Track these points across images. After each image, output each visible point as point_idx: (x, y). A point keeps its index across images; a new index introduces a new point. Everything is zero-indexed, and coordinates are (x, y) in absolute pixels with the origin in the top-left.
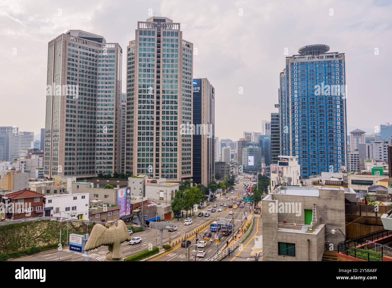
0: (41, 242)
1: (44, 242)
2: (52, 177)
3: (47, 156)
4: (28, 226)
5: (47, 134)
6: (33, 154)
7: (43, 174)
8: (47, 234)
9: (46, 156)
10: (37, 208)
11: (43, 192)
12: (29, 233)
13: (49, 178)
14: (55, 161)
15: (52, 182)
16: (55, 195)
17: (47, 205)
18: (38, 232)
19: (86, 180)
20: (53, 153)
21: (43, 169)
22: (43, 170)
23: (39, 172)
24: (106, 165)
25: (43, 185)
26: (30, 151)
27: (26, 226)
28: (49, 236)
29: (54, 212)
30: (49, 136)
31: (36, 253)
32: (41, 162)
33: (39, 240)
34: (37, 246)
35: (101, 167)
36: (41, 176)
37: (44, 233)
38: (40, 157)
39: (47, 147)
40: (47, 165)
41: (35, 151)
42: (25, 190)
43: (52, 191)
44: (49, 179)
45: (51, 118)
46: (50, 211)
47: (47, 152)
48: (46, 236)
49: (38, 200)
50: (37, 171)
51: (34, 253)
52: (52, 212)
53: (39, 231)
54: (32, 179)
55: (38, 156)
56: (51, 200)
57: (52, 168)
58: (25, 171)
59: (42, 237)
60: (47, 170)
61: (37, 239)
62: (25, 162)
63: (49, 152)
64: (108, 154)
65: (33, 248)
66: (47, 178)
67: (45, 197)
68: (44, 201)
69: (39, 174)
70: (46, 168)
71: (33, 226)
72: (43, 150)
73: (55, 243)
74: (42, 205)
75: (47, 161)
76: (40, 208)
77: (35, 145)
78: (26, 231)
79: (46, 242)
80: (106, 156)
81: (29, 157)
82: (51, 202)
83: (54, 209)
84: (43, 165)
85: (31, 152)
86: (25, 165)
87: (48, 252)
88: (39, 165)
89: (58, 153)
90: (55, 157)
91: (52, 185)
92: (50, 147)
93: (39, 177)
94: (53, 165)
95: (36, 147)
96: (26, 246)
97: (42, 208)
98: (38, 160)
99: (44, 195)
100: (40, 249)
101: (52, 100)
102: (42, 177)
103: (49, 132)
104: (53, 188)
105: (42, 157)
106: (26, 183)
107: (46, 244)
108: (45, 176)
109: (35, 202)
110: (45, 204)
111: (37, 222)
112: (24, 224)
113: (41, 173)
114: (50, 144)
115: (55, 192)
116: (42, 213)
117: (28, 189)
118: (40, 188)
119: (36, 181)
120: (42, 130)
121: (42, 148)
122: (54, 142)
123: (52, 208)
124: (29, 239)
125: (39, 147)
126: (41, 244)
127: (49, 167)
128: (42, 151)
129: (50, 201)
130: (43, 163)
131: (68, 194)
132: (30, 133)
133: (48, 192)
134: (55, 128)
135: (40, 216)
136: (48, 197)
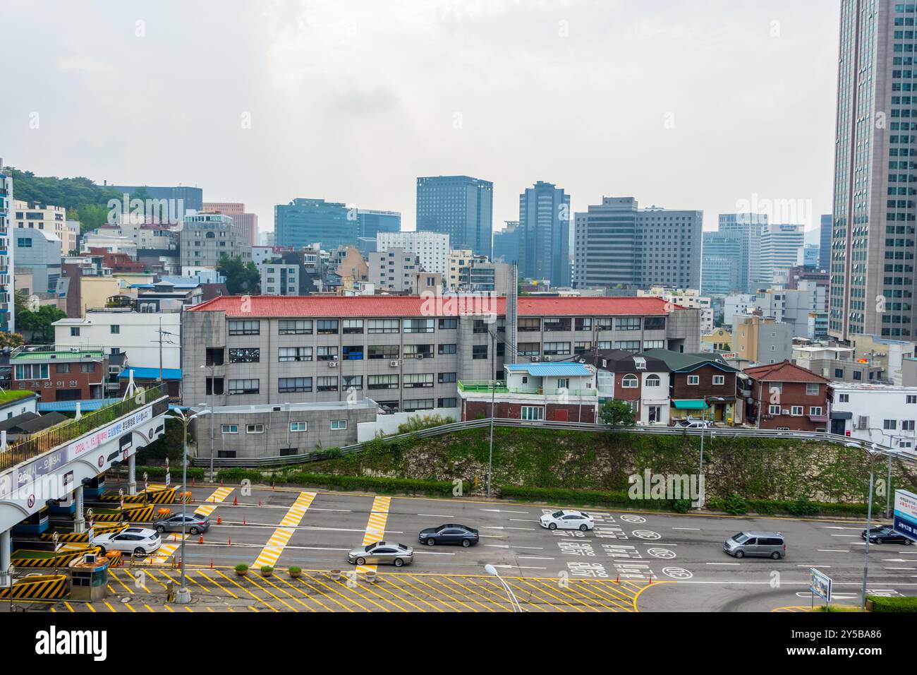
0: (821, 492)
1: (827, 494)
2: (849, 338)
3: (837, 285)
4: (791, 448)
5: (837, 229)
6: (802, 278)
7: (826, 329)
8: (836, 477)
9: (834, 285)
10: (813, 409)
11: (826, 373)
12: (793, 464)
13: (841, 339)
14: (857, 299)
15: (849, 349)
16: (857, 385)
17: (838, 407)
18: (814, 467)
20: (853, 278)
21: (825, 316)
22: (828, 320)
23: (816, 323)
25: (825, 357)
26: (795, 270)
27: (786, 448)
28: (842, 483)
29: (854, 426)
30: (841, 234)
31: (809, 515)
32: (821, 299)
33: (817, 488)
34: (811, 500)
36: (821, 335)
37: (829, 471)
38: (818, 285)
39: (838, 262)
40: (836, 308)
41: (807, 272)
42: (786, 363)
43: (849, 373)
44: (841, 343)
45: (848, 188)
46: (843, 421)
47: (837, 274)
48: (833, 481)
49: (814, 392)
50: (811, 321)
51: (805, 514)
52: (848, 426)
53: (816, 464)
54: (799, 338)
55: (814, 284)
56: (847, 396)
57: (849, 315)
58: (783, 319)
59: (824, 482)
60: (835, 320)
61: (811, 483)
62: (784, 297)
63: (841, 274)
65: (801, 503)
66: (836, 339)
67: (831, 385)
68: (829, 394)
69: (816, 329)
70: (834, 314)
71: (802, 451)
72: (827, 268)
73: (854, 502)
74: (825, 405)
75: (836, 297)
76: (819, 410)
77: (806, 258)
78: (786, 459)
79: (832, 494)
81: (792, 285)
82: (847, 401)
83: (855, 420)
84: (827, 307)
85: (798, 274)
86: (783, 304)
87: (836, 519)
88: (817, 307)
89: (864, 278)
90: (858, 287)
91: (850, 359)
92: (845, 262)
93: (817, 335)
94: (851, 307)
95: (809, 263)
96: (786, 493)
97: (825, 412)
98: (815, 293)
99: (827, 380)
100: (819, 508)
101: (850, 141)
102: (825, 337)
103: (842, 222)
104: (850, 366)
105: (823, 286)
106: (785, 348)
107: (833, 501)
108: (832, 333)
109: (807, 394)
110: (831, 402)
111: (812, 443)
112: (784, 442)
113: (822, 326)
114: (845, 254)
115: (857, 376)
116: (825, 424)
117: (790, 362)
118: (818, 363)
119: (809, 343)
120: (825, 219)
121: (824, 263)
122: (855, 250)
123: (849, 415)
124: (794, 478)
125: (816, 261)
126: (821, 497)
127: (841, 312)
128: (823, 271)
129: (844, 398)
130: (827, 302)
131: (890, 387)
132: (795, 227)
133: (839, 374)
134: (857, 212)
135: (818, 431)
136: (839, 387)
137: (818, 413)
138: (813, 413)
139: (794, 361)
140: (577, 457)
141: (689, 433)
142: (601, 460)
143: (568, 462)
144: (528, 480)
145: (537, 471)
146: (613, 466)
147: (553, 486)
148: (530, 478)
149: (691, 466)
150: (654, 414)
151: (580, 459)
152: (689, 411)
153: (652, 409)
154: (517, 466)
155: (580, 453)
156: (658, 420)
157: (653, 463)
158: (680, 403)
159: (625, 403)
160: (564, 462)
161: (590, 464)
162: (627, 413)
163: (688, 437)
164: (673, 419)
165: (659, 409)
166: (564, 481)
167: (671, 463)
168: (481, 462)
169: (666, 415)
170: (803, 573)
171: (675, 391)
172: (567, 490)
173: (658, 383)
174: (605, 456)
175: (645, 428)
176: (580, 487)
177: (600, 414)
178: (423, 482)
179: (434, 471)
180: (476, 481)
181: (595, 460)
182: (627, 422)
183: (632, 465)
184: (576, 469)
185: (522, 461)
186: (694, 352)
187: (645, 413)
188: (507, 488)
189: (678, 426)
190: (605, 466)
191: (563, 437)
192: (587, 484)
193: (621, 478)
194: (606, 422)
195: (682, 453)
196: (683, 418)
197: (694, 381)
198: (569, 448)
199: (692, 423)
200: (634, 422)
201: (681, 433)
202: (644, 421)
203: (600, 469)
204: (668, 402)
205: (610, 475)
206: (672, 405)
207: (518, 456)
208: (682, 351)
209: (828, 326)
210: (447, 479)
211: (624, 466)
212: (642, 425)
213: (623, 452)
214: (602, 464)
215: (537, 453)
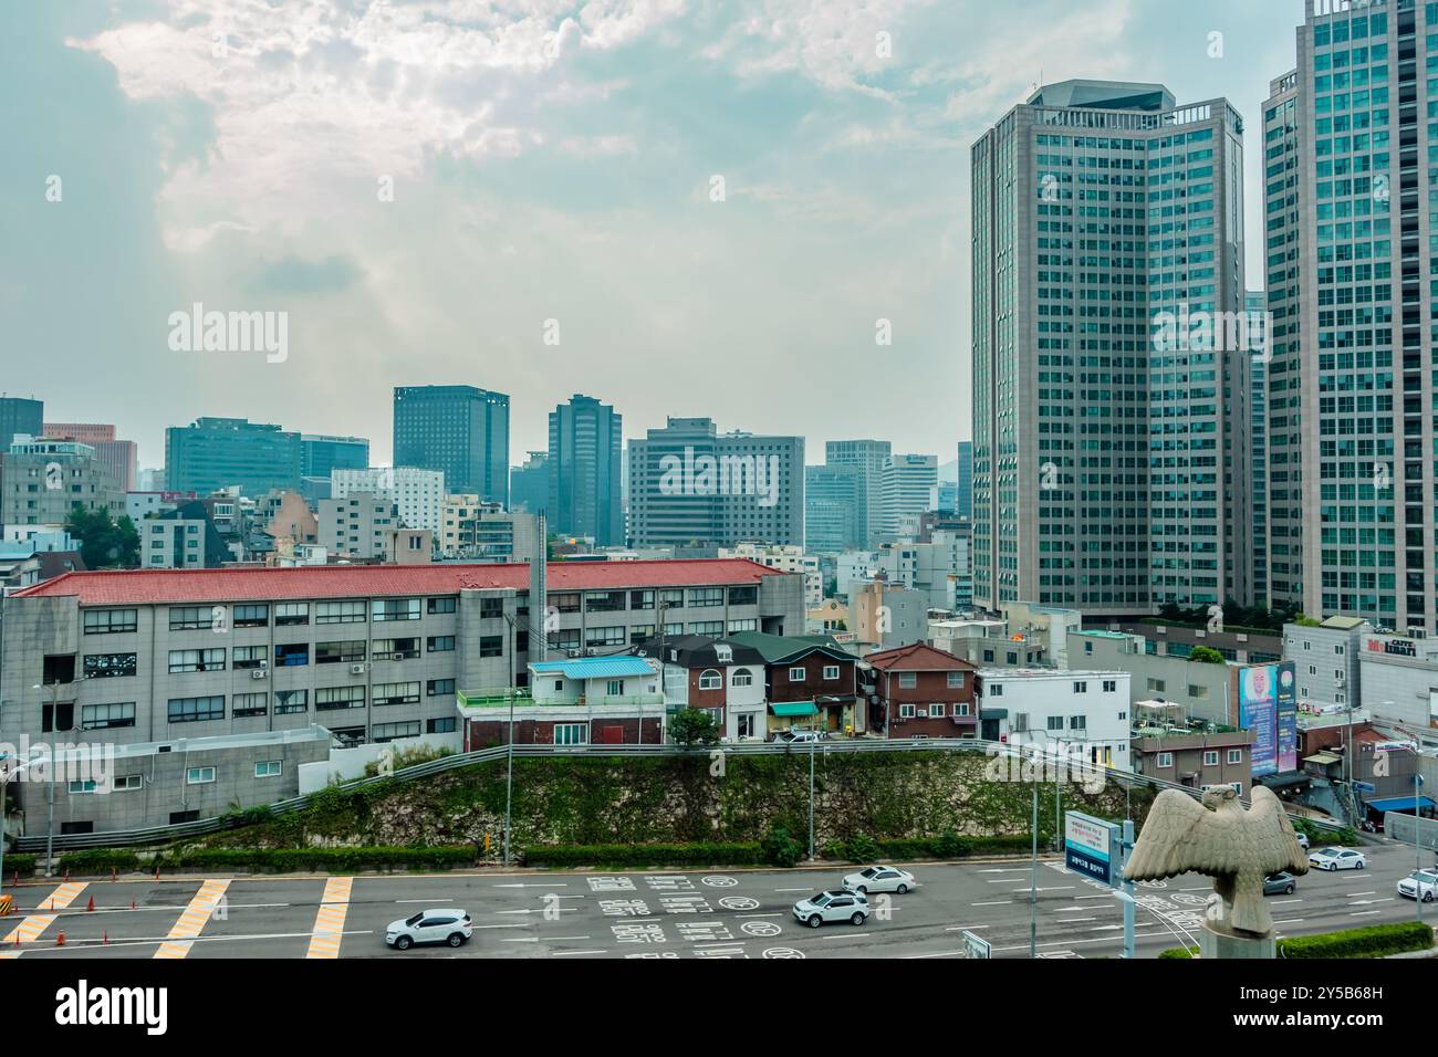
0: (972, 822)
1: (980, 824)
2: (1000, 607)
3: (981, 537)
4: (931, 763)
5: (979, 462)
6: (937, 528)
7: (970, 596)
8: (990, 799)
9: (978, 536)
10: (958, 708)
11: (973, 657)
12: (934, 786)
13: (990, 609)
14: (1008, 554)
15: (1000, 623)
16: (1012, 671)
17: (988, 702)
18: (962, 787)
19: (1118, 626)
20: (1001, 526)
21: (968, 578)
22: (971, 584)
23: (958, 588)
24: (1189, 573)
25: (971, 634)
26: (927, 517)
27: (924, 763)
28: (998, 808)
29: (1011, 727)
30: (984, 468)
31: (959, 855)
32: (963, 556)
33: (967, 816)
34: (960, 834)
35: (1170, 580)
36: (964, 604)
37: (981, 793)
38: (957, 537)
39: (981, 506)
40: (981, 567)
41: (944, 519)
42: (919, 645)
43: (1001, 656)
44: (990, 614)
45: (990, 407)
46: (997, 721)
47: (981, 521)
48: (988, 806)
49: (957, 683)
50: (951, 585)
51: (954, 855)
52: (1003, 729)
53: (964, 783)
54: (936, 610)
55: (952, 535)
56: (1000, 687)
57: (999, 577)
58: (915, 584)
59: (976, 808)
60: (981, 583)
61: (958, 811)
62: (915, 553)
63: (985, 521)
64: (1199, 530)
65: (947, 840)
66: (984, 609)
67: (979, 673)
68: (976, 685)
69: (958, 597)
70: (979, 576)
71: (945, 767)
72: (968, 514)
73: (1016, 833)
74: (972, 701)
75: (981, 552)
76: (965, 707)
77: (941, 500)
78: (925, 779)
79: (987, 824)
80: (1188, 539)
81: (924, 537)
82: (1000, 693)
83: (1012, 719)
84: (970, 566)
85: (931, 521)
86: (914, 563)
87: (995, 859)
88: (958, 566)
89: (1015, 526)
90: (1007, 538)
91: (1002, 637)
92: (991, 506)
93: (958, 605)
94: (1001, 566)
95: (945, 507)
96: (927, 827)
97: (972, 711)
98: (955, 547)
99: (974, 666)
100: (971, 845)
101: (990, 345)
102: (969, 607)
103: (983, 452)
104: (1003, 645)
105: (964, 537)
106: (919, 624)
107: (989, 833)
108: (978, 602)
109: (950, 686)
110: (980, 696)
111: (958, 754)
112: (921, 755)
113: (964, 593)
114: (990, 495)
115: (1012, 659)
116: (972, 727)
117: (926, 643)
118: (961, 643)
119: (950, 617)
120: (963, 447)
121: (965, 509)
122: (1002, 490)
123: (1004, 714)
124: (936, 805)
125: (953, 504)
126: (972, 830)
127: (989, 573)
128: (963, 518)
129: (996, 690)
130: (970, 559)
131: (1053, 672)
132: (925, 458)
133: (989, 656)
134: (1003, 439)
135: (966, 737)
136: (989, 675)
137: (965, 713)
138: (958, 713)
139: (931, 642)
140: (638, 795)
141: (794, 750)
142: (672, 798)
143: (624, 805)
144: (565, 835)
145: (580, 820)
146: (689, 805)
147: (602, 841)
148: (569, 832)
149: (798, 797)
150: (745, 727)
151: (641, 798)
152: (793, 719)
153: (741, 718)
154: (549, 815)
155: (641, 790)
156: (751, 734)
157: (746, 797)
158: (782, 708)
159: (705, 712)
160: (618, 804)
161: (657, 805)
162: (708, 727)
163: (793, 756)
164: (772, 731)
165: (751, 718)
166: (619, 833)
167: (771, 796)
168: (495, 813)
169: (761, 726)
170: (954, 940)
171: (774, 692)
172: (624, 846)
173: (749, 681)
174: (678, 791)
175: (734, 747)
176: (642, 840)
177: (669, 729)
178: (404, 851)
179: (421, 831)
180: (487, 843)
181: (664, 798)
182: (707, 740)
183: (716, 802)
184: (636, 814)
185: (556, 808)
186: (798, 634)
187: (732, 725)
188: (535, 850)
189: (779, 741)
190: (678, 805)
191: (616, 768)
192: (651, 835)
193: (701, 822)
194: (678, 741)
195: (787, 781)
196: (785, 730)
197: (798, 675)
198: (625, 782)
199: (798, 735)
200: (717, 739)
201: (782, 751)
202: (731, 736)
203: (670, 810)
204: (764, 707)
205: (685, 819)
206: (770, 711)
207: (551, 801)
208: (781, 634)
209: (972, 592)
210: (442, 843)
211: (706, 804)
212: (729, 742)
213: (702, 784)
214: (673, 803)
215: (576, 794)
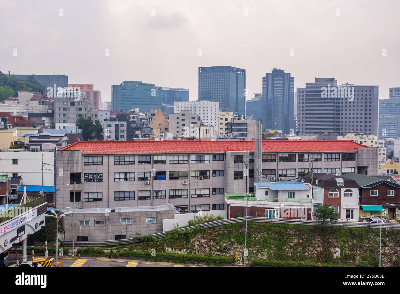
140: (301, 241)
141: (372, 226)
142: (316, 243)
143: (295, 245)
144: (269, 255)
145: (275, 250)
146: (323, 247)
147: (285, 259)
148: (271, 254)
149: (374, 247)
150: (349, 214)
151: (302, 242)
152: (372, 212)
153: (348, 211)
154: (263, 247)
155: (302, 239)
156: (352, 218)
157: (349, 246)
158: (366, 207)
159: (331, 207)
160: (292, 244)
161: (309, 246)
162: (332, 214)
163: (372, 229)
164: (362, 217)
165: (352, 211)
166: (292, 257)
167: (361, 246)
168: (240, 244)
169: (357, 214)
171: (363, 200)
172: (294, 262)
173: (351, 195)
174: (318, 241)
175: (344, 223)
176: (302, 260)
177: (315, 214)
178: (203, 257)
179: (210, 250)
180: (237, 256)
181: (312, 243)
182: (332, 219)
183: (335, 247)
184: (300, 249)
185: (265, 244)
186: (375, 175)
187: (343, 214)
188: (256, 261)
189: (365, 222)
190: (319, 247)
191: (291, 229)
192: (306, 259)
193: (329, 255)
194: (319, 219)
195: (368, 240)
196: (368, 217)
197: (375, 193)
198: (295, 235)
199: (374, 220)
200: (336, 219)
201: (367, 227)
202: (343, 218)
203: (315, 249)
204: (358, 207)
205: (322, 252)
206: (361, 208)
207: (263, 241)
208: (366, 174)
210: (218, 255)
211: (331, 247)
212: (342, 221)
213: (329, 238)
214: (316, 246)
215: (275, 239)
